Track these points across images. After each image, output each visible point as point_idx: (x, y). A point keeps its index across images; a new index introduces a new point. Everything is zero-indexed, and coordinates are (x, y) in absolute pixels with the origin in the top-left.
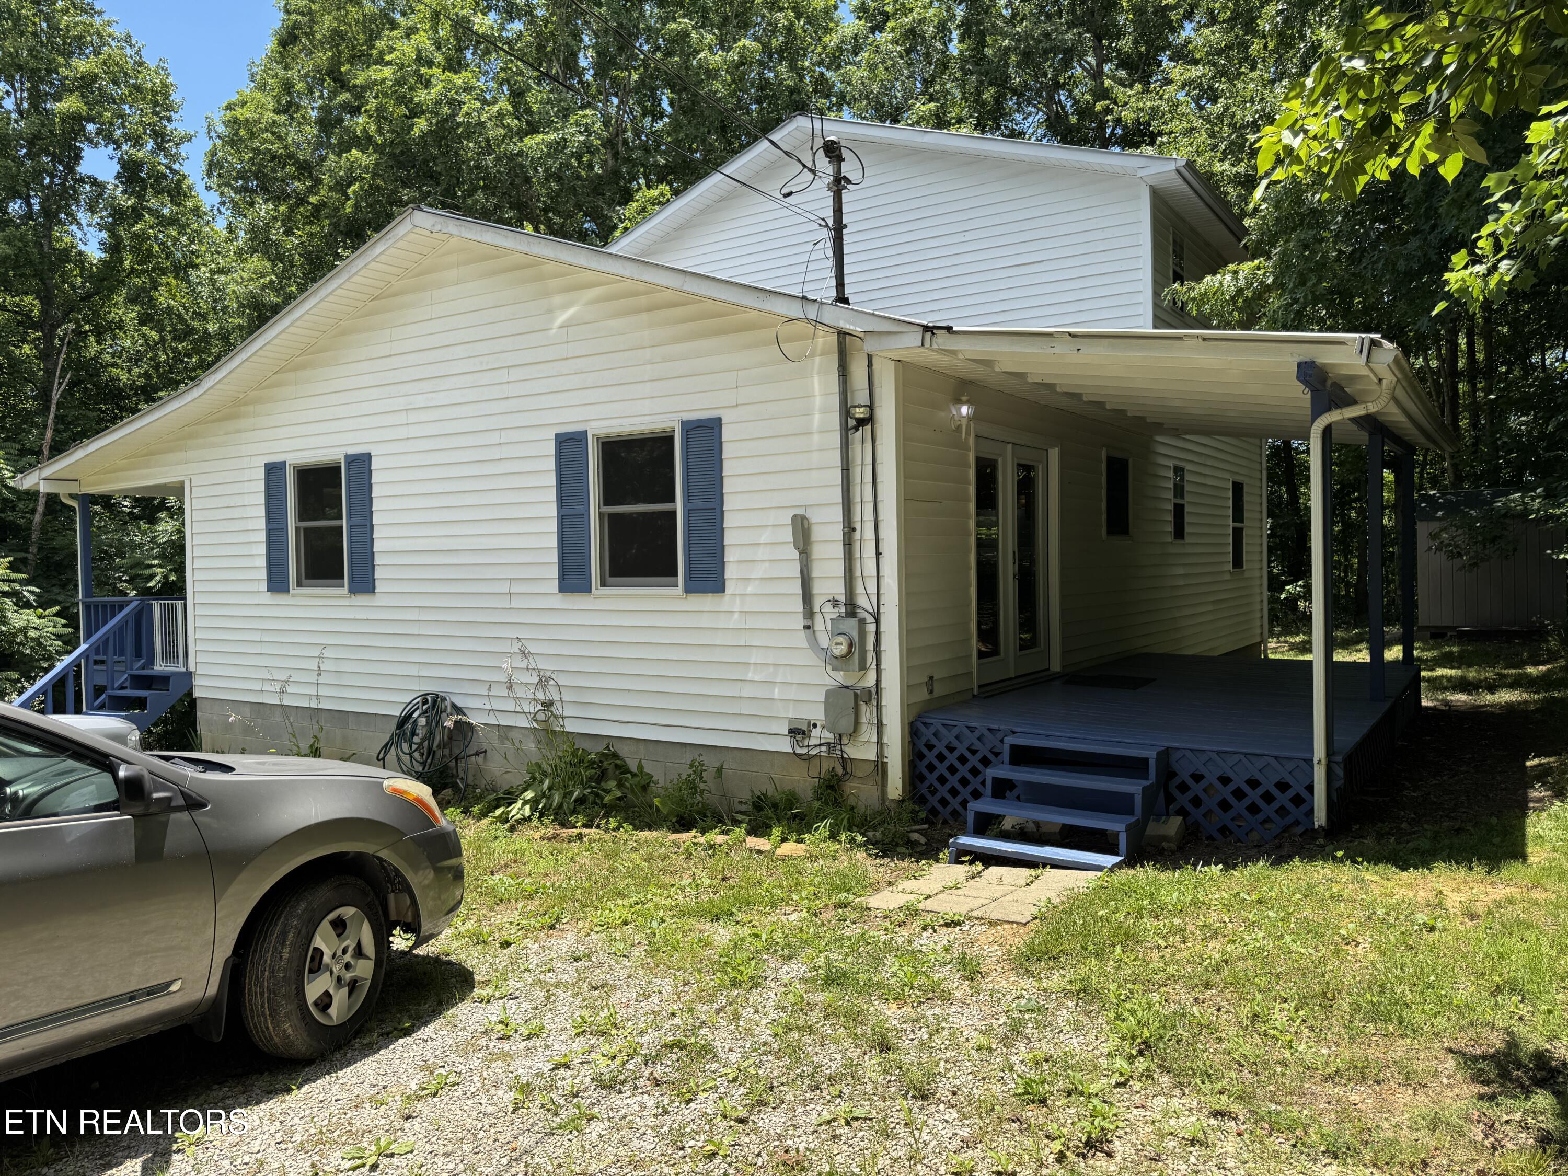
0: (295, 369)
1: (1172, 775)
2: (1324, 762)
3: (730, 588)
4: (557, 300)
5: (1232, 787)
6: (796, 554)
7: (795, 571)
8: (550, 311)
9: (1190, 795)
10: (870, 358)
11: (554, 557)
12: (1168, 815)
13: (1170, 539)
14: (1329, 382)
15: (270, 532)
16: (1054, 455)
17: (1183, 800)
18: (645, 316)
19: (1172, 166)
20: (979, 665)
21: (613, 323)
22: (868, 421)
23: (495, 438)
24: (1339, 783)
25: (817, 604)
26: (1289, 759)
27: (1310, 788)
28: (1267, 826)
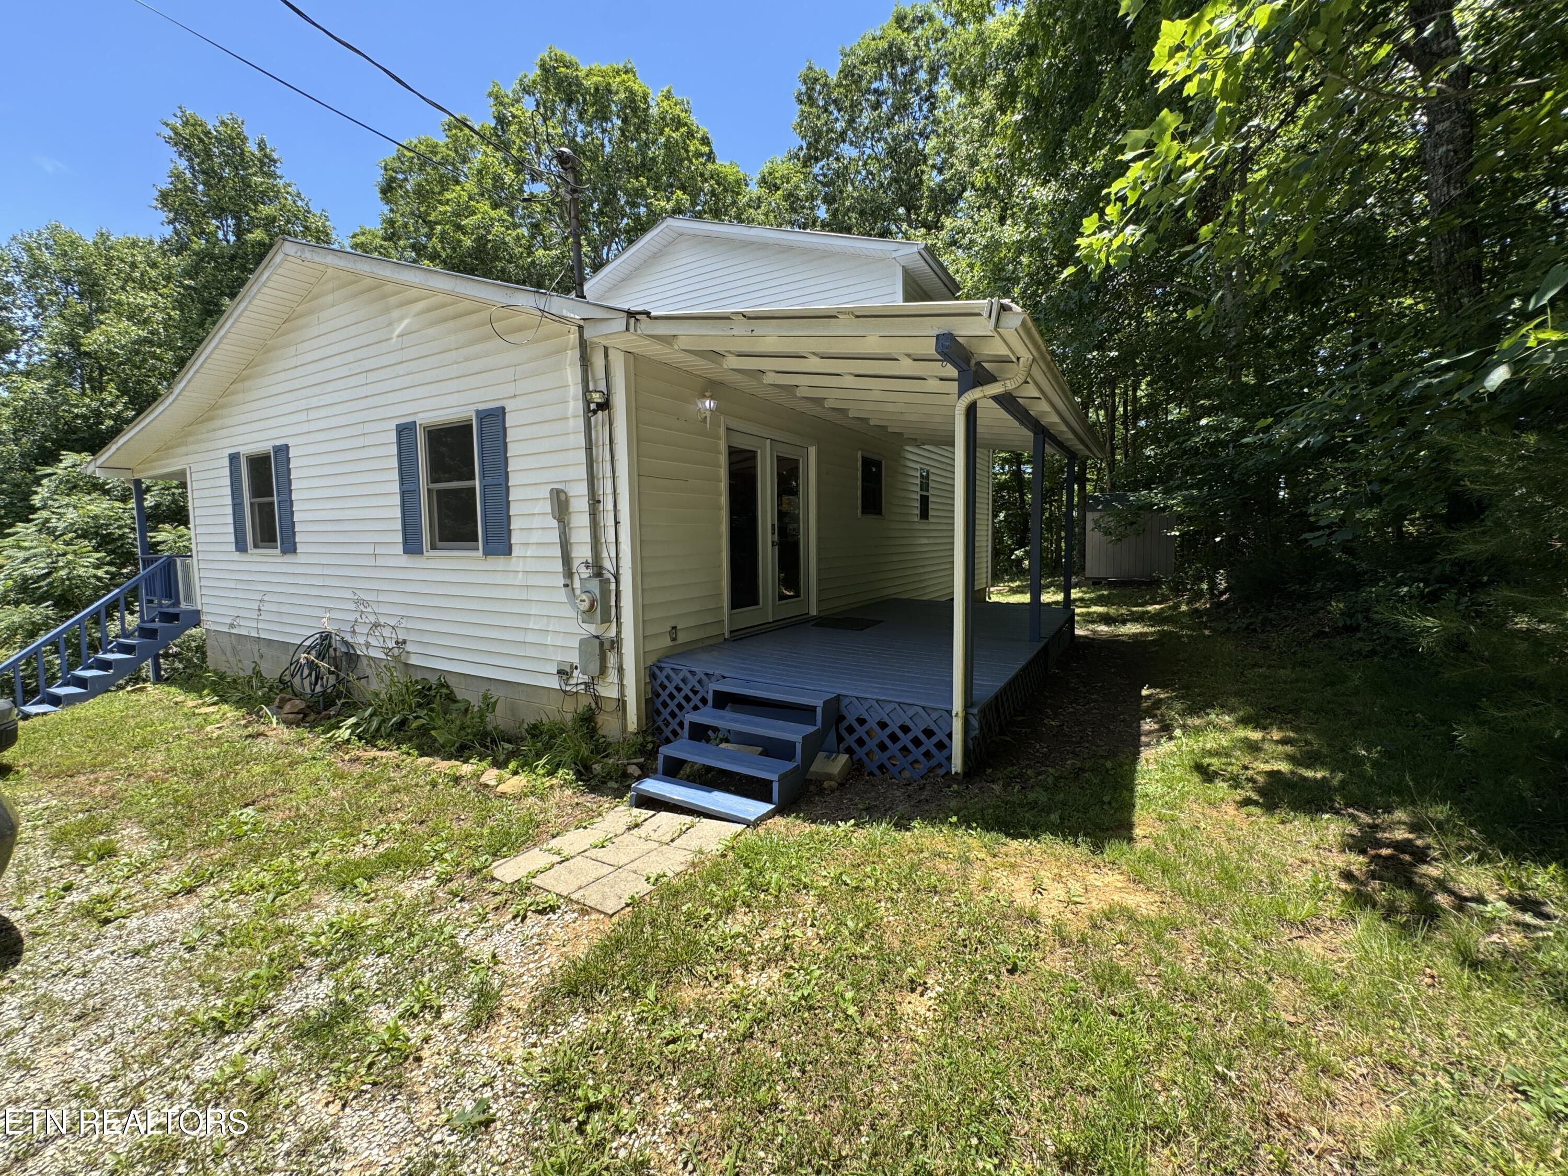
0: (243, 380)
1: (842, 718)
2: (960, 714)
3: (516, 551)
4: (395, 314)
5: (888, 731)
6: (555, 523)
7: (555, 537)
8: (390, 324)
9: (856, 736)
10: (606, 349)
11: (398, 526)
12: (839, 752)
13: (917, 519)
14: (973, 362)
15: (234, 505)
16: (813, 451)
17: (850, 740)
18: (451, 324)
19: (915, 249)
20: (730, 615)
21: (431, 331)
22: (605, 406)
23: (359, 430)
24: (975, 733)
25: (576, 564)
26: (935, 709)
27: (950, 736)
28: (916, 766)
